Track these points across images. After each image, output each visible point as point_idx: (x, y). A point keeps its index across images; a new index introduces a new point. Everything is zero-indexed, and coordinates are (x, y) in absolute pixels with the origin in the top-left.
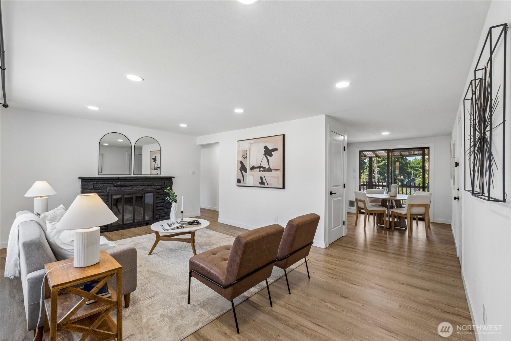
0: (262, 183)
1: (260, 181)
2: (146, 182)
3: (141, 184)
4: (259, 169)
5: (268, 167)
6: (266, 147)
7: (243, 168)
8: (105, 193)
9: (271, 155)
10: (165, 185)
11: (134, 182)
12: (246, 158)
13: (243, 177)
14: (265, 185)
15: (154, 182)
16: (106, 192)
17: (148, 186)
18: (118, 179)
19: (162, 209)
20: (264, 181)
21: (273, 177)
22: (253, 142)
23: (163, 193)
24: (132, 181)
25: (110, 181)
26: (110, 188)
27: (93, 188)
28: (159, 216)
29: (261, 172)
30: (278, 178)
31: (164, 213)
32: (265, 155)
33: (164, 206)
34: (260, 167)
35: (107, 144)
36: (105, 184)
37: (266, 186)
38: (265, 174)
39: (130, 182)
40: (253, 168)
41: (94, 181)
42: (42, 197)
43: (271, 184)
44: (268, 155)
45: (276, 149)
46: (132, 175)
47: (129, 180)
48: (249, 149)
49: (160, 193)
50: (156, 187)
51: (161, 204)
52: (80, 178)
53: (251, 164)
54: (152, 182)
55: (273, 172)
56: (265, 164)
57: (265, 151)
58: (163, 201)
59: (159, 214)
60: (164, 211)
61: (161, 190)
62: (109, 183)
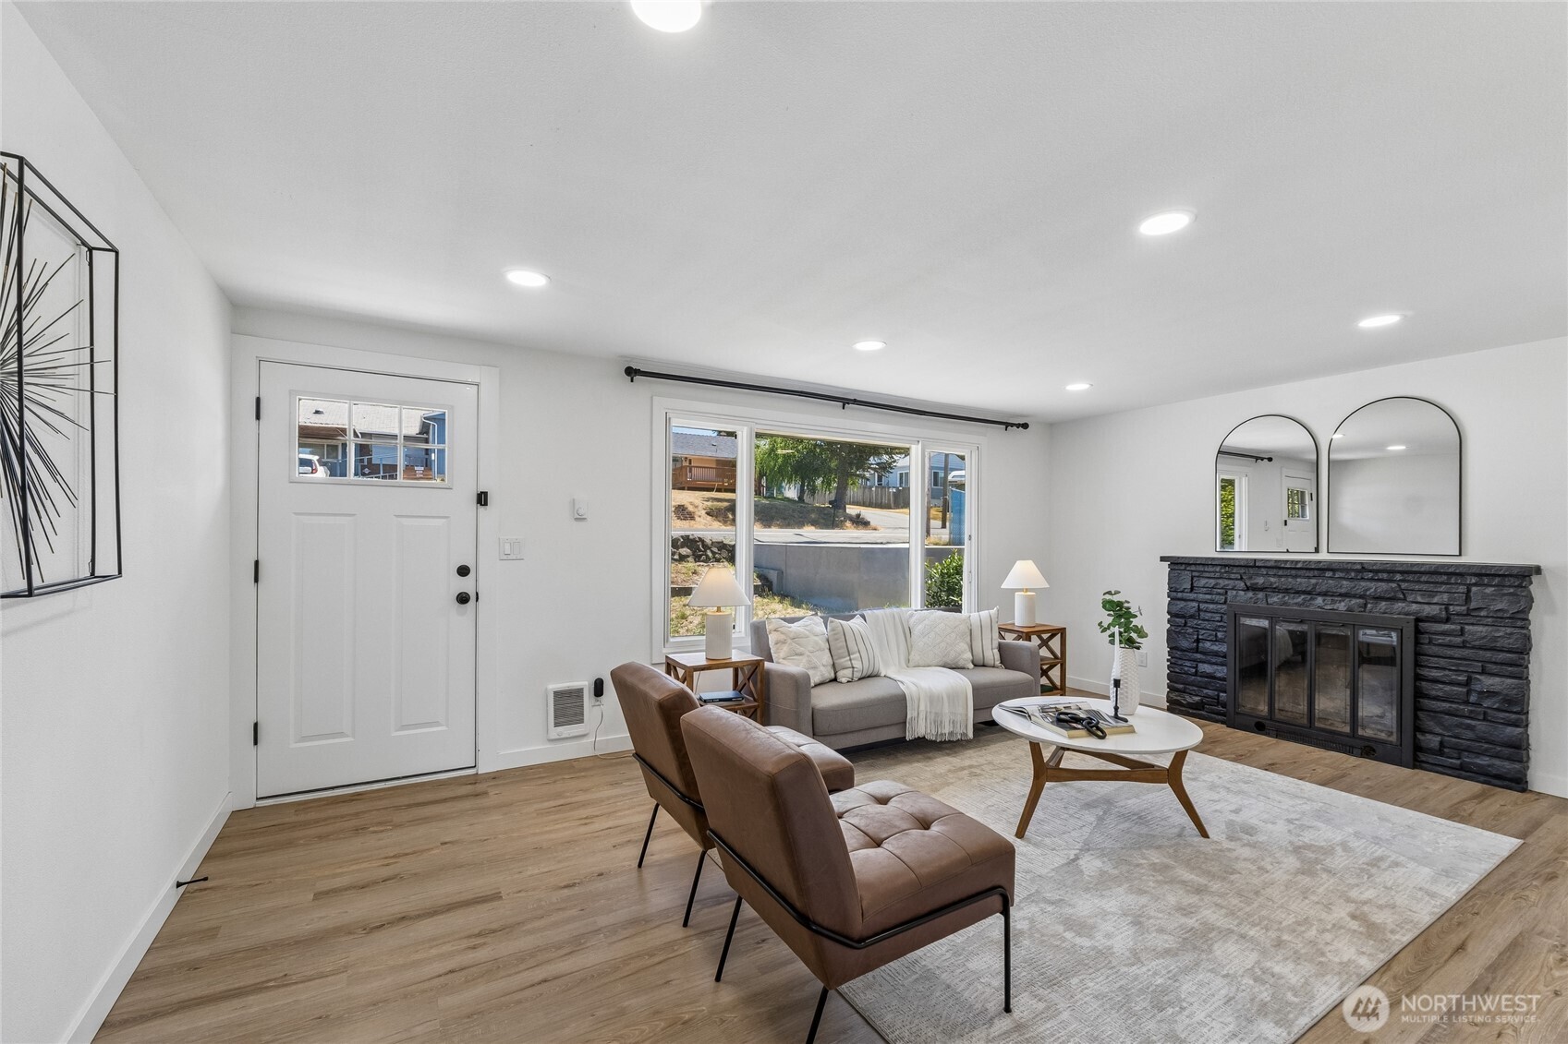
2: (1363, 584)
3: (1343, 591)
8: (1219, 606)
10: (1473, 605)
11: (1313, 581)
15: (1404, 585)
16: (1225, 603)
17: (1378, 598)
18: (1255, 566)
19: (1457, 716)
23: (1458, 640)
24: (1309, 577)
25: (1235, 570)
26: (1235, 592)
27: (1192, 589)
28: (1439, 739)
31: (1469, 734)
33: (1467, 702)
36: (1220, 581)
39: (1298, 580)
41: (1193, 568)
46: (1323, 556)
47: (1293, 572)
49: (1441, 640)
50: (1414, 607)
51: (1448, 688)
52: (1163, 559)
54: (1394, 585)
58: (1462, 678)
59: (1438, 730)
60: (1469, 727)
61: (1447, 627)
62: (1233, 576)
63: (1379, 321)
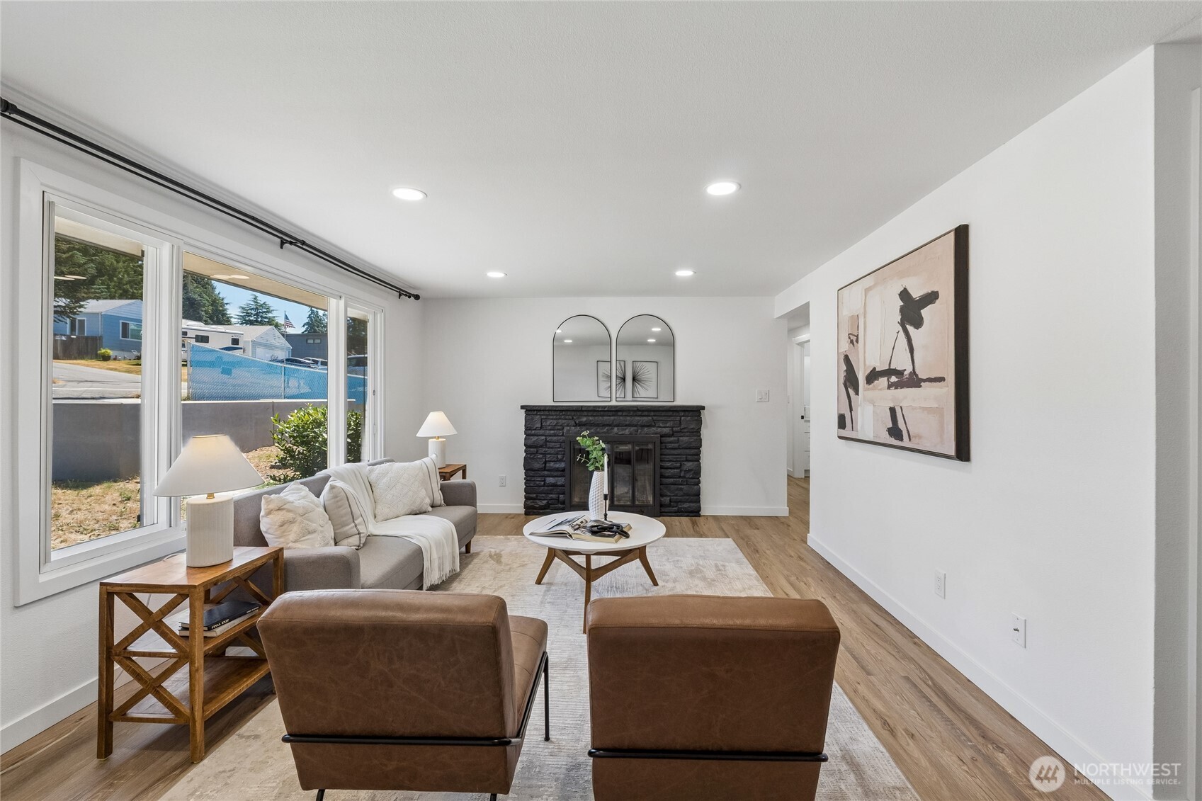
0: (895, 432)
1: (890, 426)
2: (637, 418)
3: (627, 423)
4: (888, 380)
5: (911, 370)
6: (905, 295)
7: (850, 381)
8: (559, 438)
9: (918, 323)
10: (682, 426)
11: (612, 418)
12: (857, 341)
13: (851, 410)
14: (901, 439)
15: (655, 418)
16: (563, 435)
17: (643, 426)
18: (582, 411)
19: (676, 485)
20: (901, 425)
21: (924, 409)
22: (872, 284)
23: (676, 445)
24: (610, 416)
25: (569, 413)
26: (568, 428)
27: (541, 428)
28: (669, 498)
29: (893, 391)
30: (938, 411)
31: (681, 493)
32: (903, 324)
33: (680, 477)
34: (889, 372)
35: (571, 341)
36: (560, 421)
37: (906, 443)
38: (906, 397)
39: (605, 418)
40: (873, 376)
41: (542, 413)
42: (439, 438)
43: (919, 437)
44: (912, 324)
45: (933, 292)
46: (614, 403)
47: (602, 413)
48: (863, 311)
49: (669, 446)
50: (659, 430)
51: (672, 471)
52: (522, 407)
53: (867, 363)
54: (650, 418)
55: (927, 389)
56: (902, 362)
57: (902, 310)
58: (678, 465)
59: (669, 494)
60: (681, 489)
61: (672, 439)
62: (567, 417)
63: (684, 273)
